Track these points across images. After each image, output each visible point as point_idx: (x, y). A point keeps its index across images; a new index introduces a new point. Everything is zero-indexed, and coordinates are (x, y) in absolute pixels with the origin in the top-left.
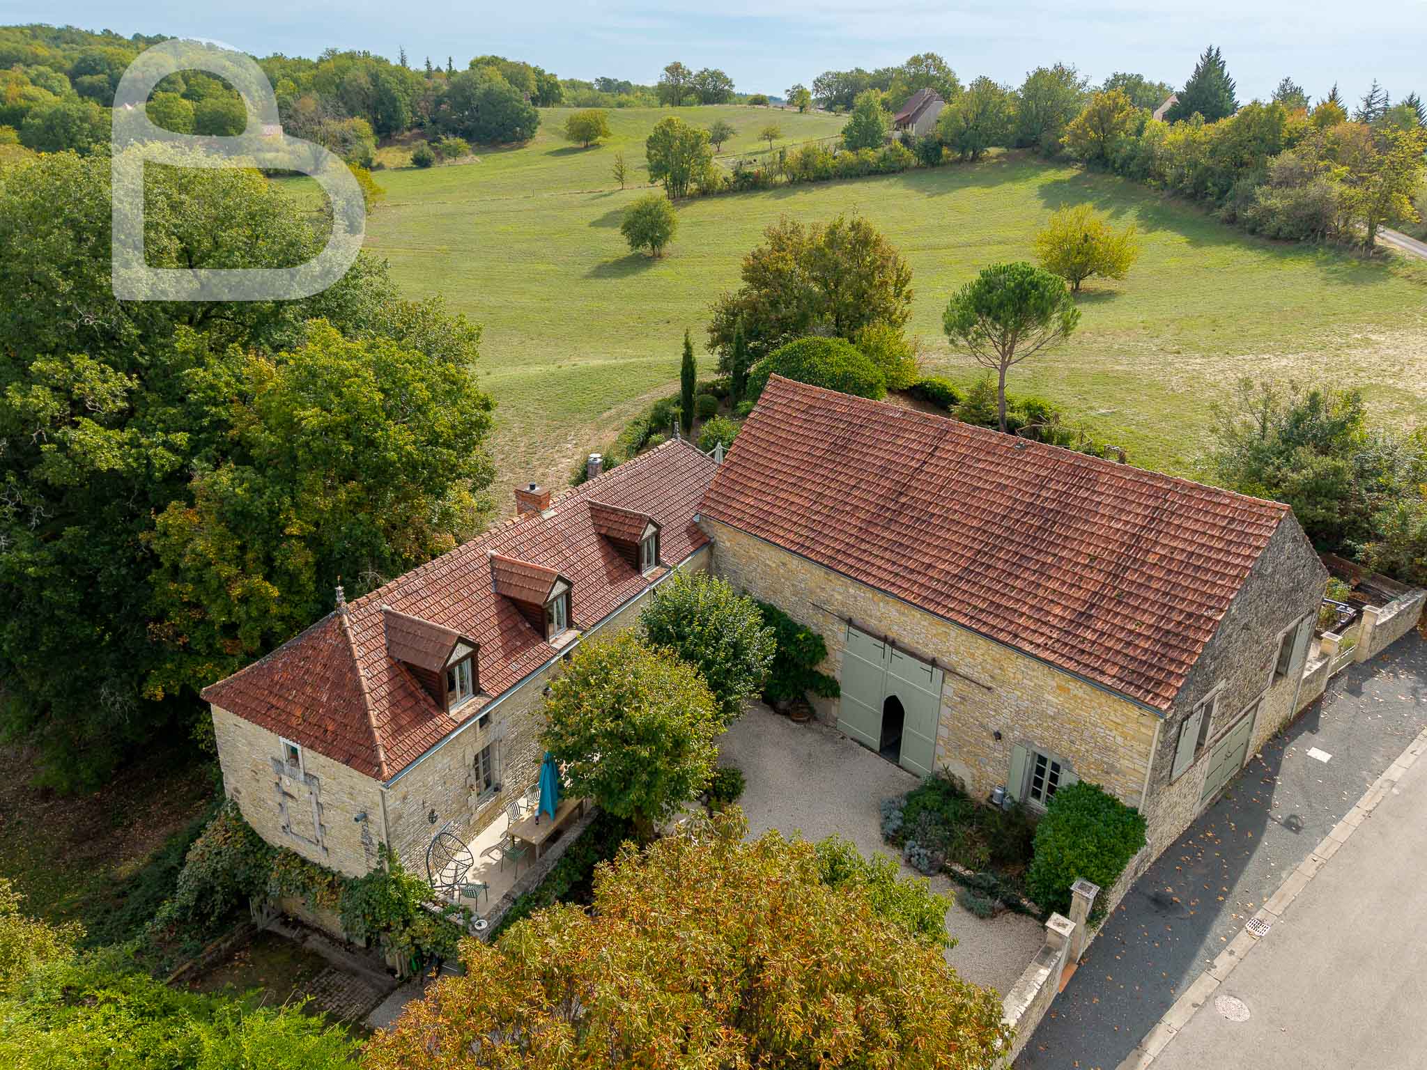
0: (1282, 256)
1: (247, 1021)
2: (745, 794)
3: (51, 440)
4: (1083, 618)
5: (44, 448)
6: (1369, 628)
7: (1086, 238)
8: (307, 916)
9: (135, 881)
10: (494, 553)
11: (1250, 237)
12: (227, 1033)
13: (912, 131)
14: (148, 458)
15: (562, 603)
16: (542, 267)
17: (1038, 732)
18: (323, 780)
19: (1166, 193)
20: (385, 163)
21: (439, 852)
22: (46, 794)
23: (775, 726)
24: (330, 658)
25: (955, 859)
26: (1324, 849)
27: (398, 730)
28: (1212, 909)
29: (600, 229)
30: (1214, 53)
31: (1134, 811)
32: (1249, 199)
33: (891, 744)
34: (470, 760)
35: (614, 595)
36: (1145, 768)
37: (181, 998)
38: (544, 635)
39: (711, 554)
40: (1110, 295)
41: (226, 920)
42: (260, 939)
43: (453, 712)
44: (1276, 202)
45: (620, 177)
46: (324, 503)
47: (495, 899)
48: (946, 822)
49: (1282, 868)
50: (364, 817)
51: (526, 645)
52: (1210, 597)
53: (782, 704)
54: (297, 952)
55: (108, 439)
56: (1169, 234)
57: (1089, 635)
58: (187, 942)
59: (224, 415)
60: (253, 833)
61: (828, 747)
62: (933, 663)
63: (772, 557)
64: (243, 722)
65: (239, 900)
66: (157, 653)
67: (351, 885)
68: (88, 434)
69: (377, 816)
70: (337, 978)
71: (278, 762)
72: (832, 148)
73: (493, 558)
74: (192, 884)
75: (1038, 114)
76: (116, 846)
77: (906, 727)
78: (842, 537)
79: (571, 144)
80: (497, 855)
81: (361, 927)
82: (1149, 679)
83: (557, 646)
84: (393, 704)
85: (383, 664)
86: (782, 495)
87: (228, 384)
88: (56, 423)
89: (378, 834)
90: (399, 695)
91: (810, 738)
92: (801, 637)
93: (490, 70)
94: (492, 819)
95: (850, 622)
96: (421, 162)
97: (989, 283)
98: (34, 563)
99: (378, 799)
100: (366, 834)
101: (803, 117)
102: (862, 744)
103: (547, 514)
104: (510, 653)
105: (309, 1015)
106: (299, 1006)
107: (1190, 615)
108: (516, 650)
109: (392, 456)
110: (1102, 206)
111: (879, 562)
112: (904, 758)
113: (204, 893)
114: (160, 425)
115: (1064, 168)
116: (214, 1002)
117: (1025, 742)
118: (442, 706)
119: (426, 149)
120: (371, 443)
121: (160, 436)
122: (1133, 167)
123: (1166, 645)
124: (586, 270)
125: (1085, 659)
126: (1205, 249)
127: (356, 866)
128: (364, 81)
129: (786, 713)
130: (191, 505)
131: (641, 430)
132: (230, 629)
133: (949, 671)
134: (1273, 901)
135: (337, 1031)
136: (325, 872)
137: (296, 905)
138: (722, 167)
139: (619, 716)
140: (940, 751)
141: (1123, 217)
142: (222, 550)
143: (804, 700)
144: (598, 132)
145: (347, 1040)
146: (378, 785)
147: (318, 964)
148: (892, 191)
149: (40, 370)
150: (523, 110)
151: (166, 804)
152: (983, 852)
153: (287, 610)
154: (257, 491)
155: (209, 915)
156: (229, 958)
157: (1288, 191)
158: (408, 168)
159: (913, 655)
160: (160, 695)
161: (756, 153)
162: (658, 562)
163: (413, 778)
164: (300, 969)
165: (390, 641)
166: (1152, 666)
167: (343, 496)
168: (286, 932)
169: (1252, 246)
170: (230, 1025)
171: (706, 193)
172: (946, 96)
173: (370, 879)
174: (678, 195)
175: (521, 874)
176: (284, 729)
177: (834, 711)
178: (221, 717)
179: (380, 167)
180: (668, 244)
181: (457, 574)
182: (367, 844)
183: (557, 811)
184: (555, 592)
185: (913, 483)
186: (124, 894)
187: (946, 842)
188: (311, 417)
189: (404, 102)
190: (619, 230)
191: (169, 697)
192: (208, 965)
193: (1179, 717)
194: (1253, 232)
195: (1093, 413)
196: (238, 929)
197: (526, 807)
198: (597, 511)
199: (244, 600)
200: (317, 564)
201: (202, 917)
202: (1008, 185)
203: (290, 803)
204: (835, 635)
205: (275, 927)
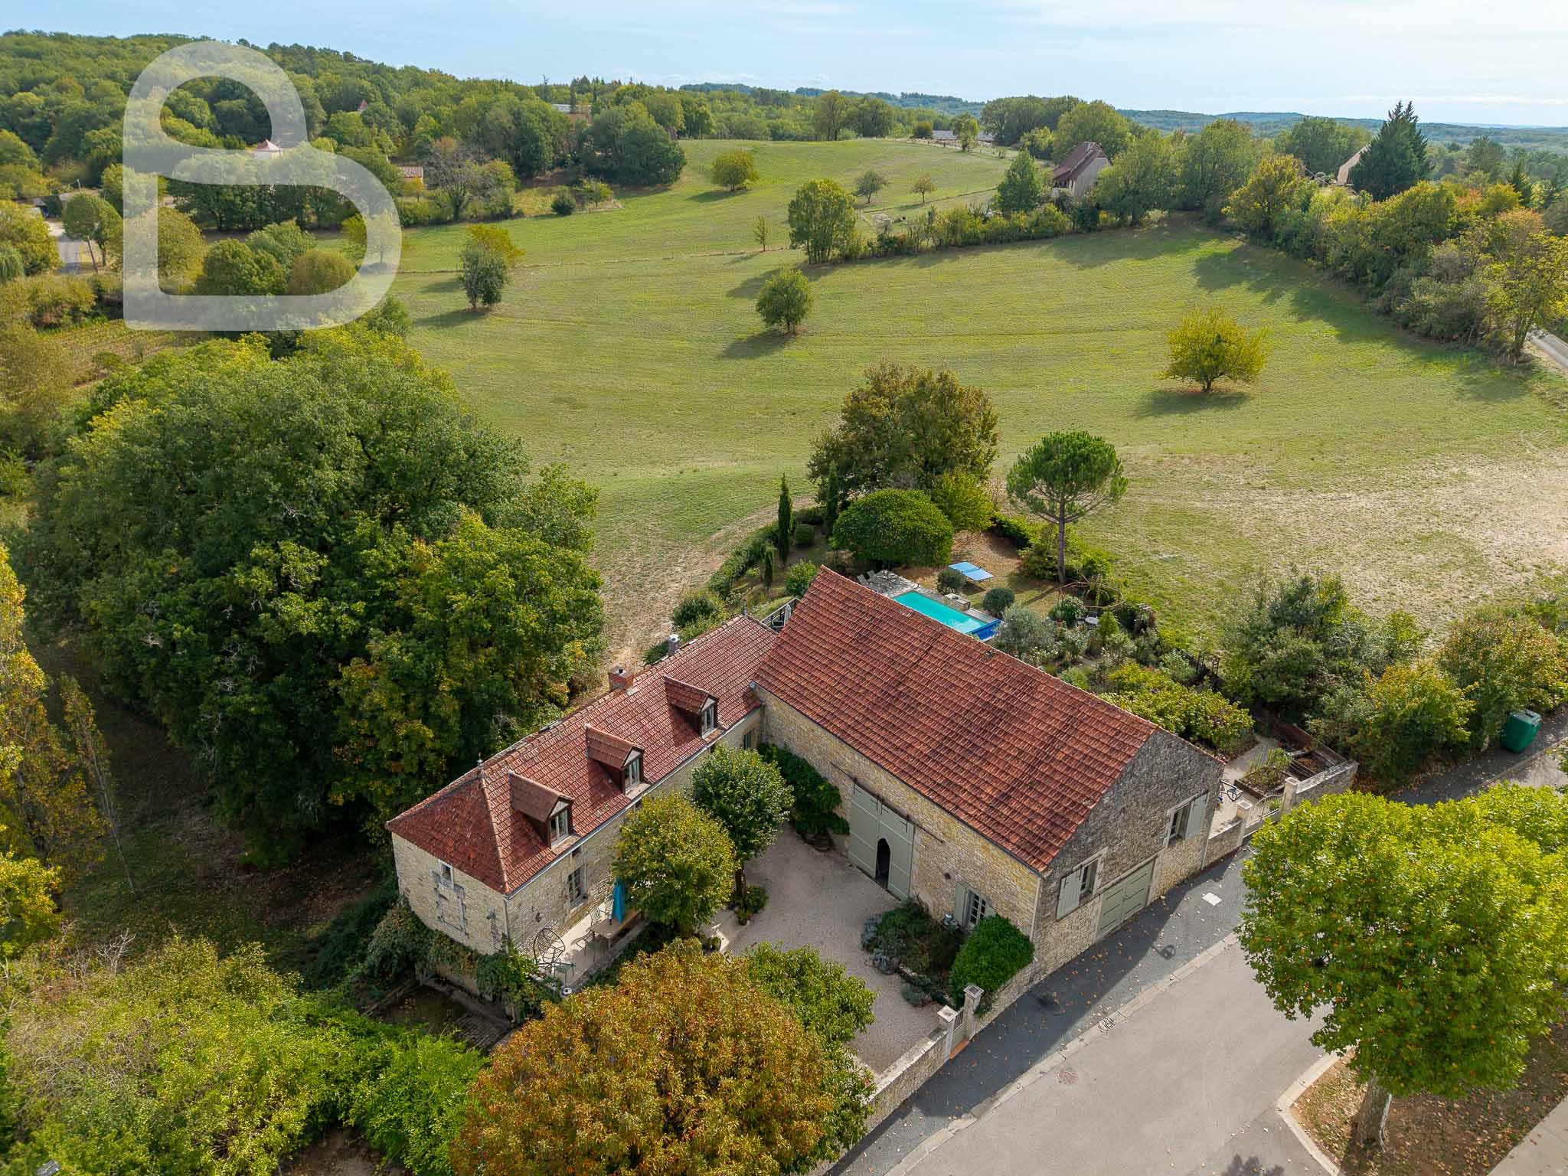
0: (1428, 358)
1: (419, 1042)
2: (768, 908)
3: (266, 610)
4: (1005, 798)
5: (262, 616)
6: (1289, 796)
7: (1219, 339)
8: (454, 977)
9: (323, 941)
10: (589, 725)
11: (1402, 333)
12: (407, 1048)
13: (1071, 190)
14: (335, 622)
15: (636, 765)
16: (676, 344)
17: (972, 876)
18: (467, 890)
19: (1327, 275)
20: (525, 211)
21: (543, 939)
22: (248, 867)
23: (801, 853)
24: (473, 807)
25: (906, 964)
26: (1183, 971)
27: (516, 861)
28: (1081, 1009)
29: (738, 299)
30: (1403, 109)
31: (1027, 939)
32: (1405, 291)
33: (882, 875)
34: (565, 878)
35: (676, 755)
36: (1032, 908)
37: (380, 1024)
38: (622, 790)
39: (763, 714)
40: (1240, 398)
41: (399, 978)
42: (422, 991)
43: (554, 847)
44: (1430, 299)
45: (762, 239)
46: (469, 666)
47: (578, 974)
48: (906, 937)
49: (1144, 983)
50: (493, 916)
51: (608, 797)
52: (1090, 790)
53: (810, 836)
54: (447, 1002)
55: (306, 610)
56: (1322, 323)
57: (1005, 812)
58: (376, 991)
59: (391, 586)
60: (418, 918)
61: (839, 873)
62: (908, 818)
63: (805, 724)
64: (413, 847)
65: (408, 962)
66: (340, 770)
67: (483, 959)
68: (293, 606)
69: (501, 916)
70: (473, 1020)
71: (436, 875)
72: (984, 208)
73: (588, 730)
74: (377, 952)
75: (1204, 175)
76: (305, 912)
77: (891, 863)
78: (853, 715)
79: (717, 187)
80: (582, 944)
81: (489, 988)
82: (1037, 848)
83: (631, 796)
84: (513, 842)
85: (508, 814)
86: (816, 674)
87: (394, 560)
88: (269, 597)
89: (502, 930)
90: (518, 835)
91: (827, 864)
92: (821, 788)
93: (636, 106)
94: (580, 918)
95: (855, 780)
96: (562, 210)
97: (1047, 453)
98: (255, 704)
99: (502, 905)
100: (494, 927)
101: (965, 160)
102: (864, 872)
103: (631, 691)
104: (596, 803)
105: (457, 1041)
106: (450, 1035)
107: (1074, 803)
108: (601, 800)
109: (520, 631)
110: (1258, 288)
111: (877, 739)
112: (891, 885)
113: (386, 957)
114: (344, 595)
115: (1227, 239)
116: (398, 1030)
117: (964, 883)
118: (546, 843)
119: (568, 196)
120: (505, 620)
121: (344, 605)
122: (1295, 243)
123: (1054, 824)
124: (720, 347)
125: (999, 829)
126: (1353, 346)
127: (488, 947)
128: (506, 120)
129: (811, 843)
130: (369, 663)
131: (741, 560)
132: (396, 757)
133: (918, 826)
134: (1127, 1006)
135: (475, 1052)
136: (466, 949)
137: (446, 970)
138: (866, 228)
139: (662, 859)
140: (914, 882)
141: (1278, 301)
142: (391, 700)
143: (826, 834)
144: (745, 175)
145: (480, 1057)
146: (502, 897)
147: (461, 1011)
148: (1044, 260)
149: (257, 555)
150: (668, 151)
151: (342, 880)
152: (925, 960)
153: (438, 744)
154: (419, 658)
155: (388, 973)
156: (401, 1002)
157: (1443, 287)
158: (550, 216)
159: (895, 811)
160: (341, 801)
161: (907, 207)
162: (716, 725)
163: (526, 890)
164: (449, 1012)
165: (513, 796)
166: (1040, 839)
167: (482, 659)
168: (439, 988)
169: (1402, 344)
170: (409, 1043)
171: (849, 258)
172: (1110, 150)
173: (496, 956)
174: (819, 263)
175: (598, 957)
176: (440, 853)
177: (846, 845)
178: (397, 840)
179: (520, 214)
180: (803, 321)
181: (560, 744)
182: (494, 933)
183: (624, 917)
184: (631, 758)
185: (910, 676)
186: (313, 951)
187: (902, 951)
188: (461, 601)
189: (546, 140)
190: (753, 303)
191: (347, 802)
192: (389, 1007)
193: (1058, 875)
194: (1406, 326)
195: (1155, 558)
196: (408, 983)
197: (605, 909)
198: (670, 685)
199: (407, 737)
200: (462, 709)
201: (384, 974)
202: (1163, 258)
203: (444, 902)
204: (846, 788)
205: (431, 983)
